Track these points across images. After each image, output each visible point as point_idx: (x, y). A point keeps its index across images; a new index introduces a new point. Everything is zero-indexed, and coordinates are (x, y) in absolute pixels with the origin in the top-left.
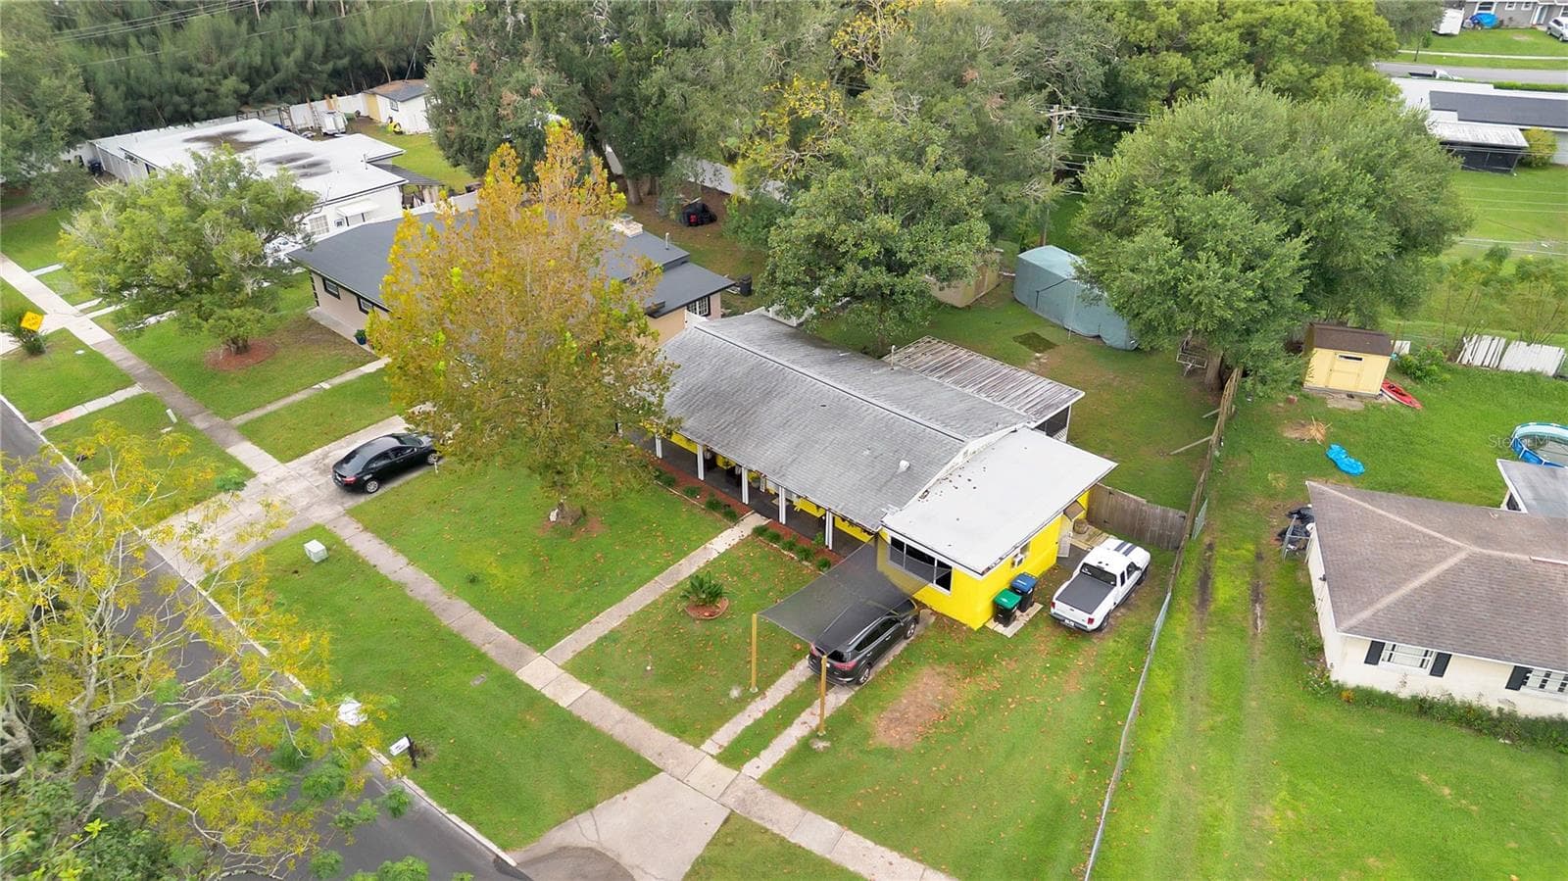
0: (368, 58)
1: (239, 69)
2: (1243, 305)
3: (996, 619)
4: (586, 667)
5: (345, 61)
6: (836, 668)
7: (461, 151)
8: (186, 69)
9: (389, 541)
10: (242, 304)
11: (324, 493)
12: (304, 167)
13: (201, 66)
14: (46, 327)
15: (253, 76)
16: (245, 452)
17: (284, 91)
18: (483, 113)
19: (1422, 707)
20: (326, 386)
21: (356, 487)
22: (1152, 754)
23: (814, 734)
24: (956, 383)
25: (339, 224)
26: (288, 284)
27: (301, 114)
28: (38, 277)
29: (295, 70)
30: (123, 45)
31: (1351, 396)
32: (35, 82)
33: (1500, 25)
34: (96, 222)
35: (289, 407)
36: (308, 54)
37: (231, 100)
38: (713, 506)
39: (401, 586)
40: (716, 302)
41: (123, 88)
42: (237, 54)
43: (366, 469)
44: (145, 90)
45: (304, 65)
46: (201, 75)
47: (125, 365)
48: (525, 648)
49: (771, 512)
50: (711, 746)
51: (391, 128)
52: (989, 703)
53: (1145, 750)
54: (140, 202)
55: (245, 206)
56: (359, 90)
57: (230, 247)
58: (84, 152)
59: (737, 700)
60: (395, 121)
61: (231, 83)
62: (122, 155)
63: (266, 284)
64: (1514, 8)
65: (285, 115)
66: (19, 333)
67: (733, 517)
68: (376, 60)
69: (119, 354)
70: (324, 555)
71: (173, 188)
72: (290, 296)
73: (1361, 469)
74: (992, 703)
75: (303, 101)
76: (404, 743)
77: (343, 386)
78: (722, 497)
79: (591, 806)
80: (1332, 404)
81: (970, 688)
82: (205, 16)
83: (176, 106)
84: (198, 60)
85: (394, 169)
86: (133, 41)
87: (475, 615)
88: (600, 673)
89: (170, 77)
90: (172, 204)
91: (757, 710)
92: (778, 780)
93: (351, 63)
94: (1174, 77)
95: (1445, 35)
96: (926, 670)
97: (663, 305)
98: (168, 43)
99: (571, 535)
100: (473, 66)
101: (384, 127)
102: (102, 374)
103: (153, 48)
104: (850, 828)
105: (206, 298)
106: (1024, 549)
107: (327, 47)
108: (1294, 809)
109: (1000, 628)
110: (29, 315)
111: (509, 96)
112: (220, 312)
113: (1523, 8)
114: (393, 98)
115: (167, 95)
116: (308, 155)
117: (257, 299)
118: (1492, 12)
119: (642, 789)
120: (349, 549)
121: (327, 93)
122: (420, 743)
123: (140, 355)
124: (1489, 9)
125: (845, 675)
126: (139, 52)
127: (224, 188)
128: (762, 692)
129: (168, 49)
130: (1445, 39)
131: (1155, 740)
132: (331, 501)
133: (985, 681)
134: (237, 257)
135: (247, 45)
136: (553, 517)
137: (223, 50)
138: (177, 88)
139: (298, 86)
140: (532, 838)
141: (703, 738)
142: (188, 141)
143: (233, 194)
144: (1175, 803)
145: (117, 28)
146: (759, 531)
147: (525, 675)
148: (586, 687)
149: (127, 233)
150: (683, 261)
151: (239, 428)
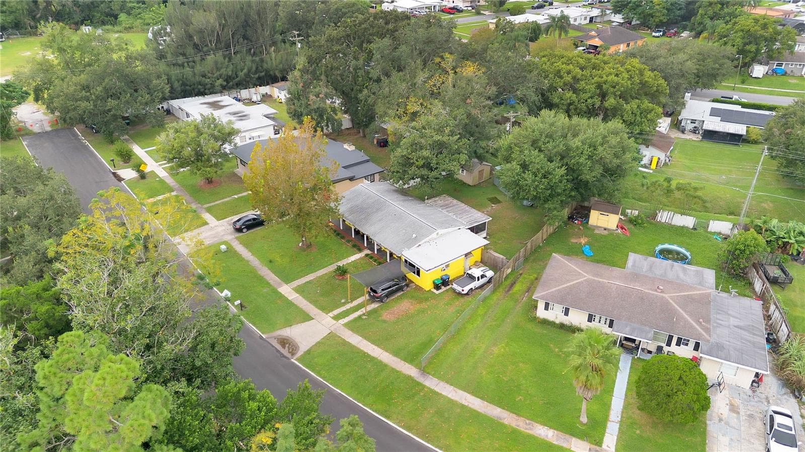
0: (271, 73)
1: (223, 76)
2: (540, 191)
3: (435, 288)
4: (299, 290)
5: (263, 74)
6: (374, 296)
7: (294, 115)
8: (204, 76)
9: (247, 248)
10: (211, 166)
11: (229, 231)
12: (240, 116)
13: (209, 75)
14: (147, 170)
15: (228, 79)
16: (207, 216)
17: (240, 84)
18: (303, 102)
19: (562, 326)
20: (236, 197)
21: (239, 230)
22: (467, 330)
23: (364, 314)
24: (447, 211)
25: (250, 139)
26: (227, 161)
27: (244, 93)
28: (145, 152)
29: (244, 77)
30: (183, 66)
31: (605, 229)
32: (151, 81)
33: (785, 74)
34: (167, 136)
35: (223, 203)
36: (249, 71)
37: (219, 88)
38: (354, 246)
39: (248, 261)
40: (377, 177)
41: (181, 82)
42: (223, 71)
43: (243, 224)
44: (188, 83)
45: (247, 75)
46: (209, 78)
47: (171, 185)
48: (282, 283)
49: (372, 249)
50: (331, 314)
51: (278, 100)
52: (423, 311)
53: (465, 328)
54: (182, 131)
55: (216, 133)
56: (268, 84)
57: (209, 147)
58: (165, 106)
59: (343, 303)
60: (280, 97)
61: (220, 81)
62: (178, 108)
63: (219, 160)
64: (793, 66)
65: (239, 94)
66: (138, 171)
67: (360, 250)
68: (275, 74)
69: (170, 181)
70: (226, 250)
71: (192, 126)
72: (227, 165)
73: (592, 254)
74: (423, 312)
75: (246, 88)
76: (239, 302)
77: (242, 197)
78: (358, 244)
79: (291, 326)
80: (596, 232)
81: (418, 307)
82: (213, 56)
83: (199, 90)
84: (209, 72)
85: (273, 119)
86: (186, 64)
87: (269, 272)
88: (303, 291)
89: (198, 78)
90: (192, 132)
91: (348, 306)
92: (348, 326)
93: (266, 74)
94: (569, 101)
95: (755, 78)
96: (406, 301)
97: (354, 177)
98: (198, 65)
99: (305, 251)
100: (302, 84)
101: (276, 100)
102: (164, 187)
103: (193, 67)
104: (365, 339)
105: (199, 164)
106: (447, 266)
107: (257, 68)
108: (505, 349)
109: (435, 291)
110: (143, 165)
111: (312, 97)
112: (203, 169)
113: (798, 67)
114: (279, 88)
115: (196, 86)
116: (243, 112)
117: (216, 165)
118: (783, 67)
119: (307, 323)
120: (234, 249)
121: (255, 85)
122: (244, 304)
123: (177, 182)
124: (781, 66)
125: (377, 298)
126: (188, 69)
127: (209, 127)
128: (352, 302)
129: (199, 68)
130: (756, 80)
131: (470, 326)
132: (231, 234)
133: (424, 305)
134: (210, 151)
135: (227, 67)
136: (300, 245)
137: (218, 69)
138: (200, 82)
139: (244, 83)
140: (272, 332)
141: (329, 312)
142: (202, 104)
143: (212, 129)
144: (468, 343)
145: (181, 59)
146: (367, 255)
147: (280, 290)
148: (298, 295)
149: (177, 141)
150: (368, 161)
151: (205, 208)
